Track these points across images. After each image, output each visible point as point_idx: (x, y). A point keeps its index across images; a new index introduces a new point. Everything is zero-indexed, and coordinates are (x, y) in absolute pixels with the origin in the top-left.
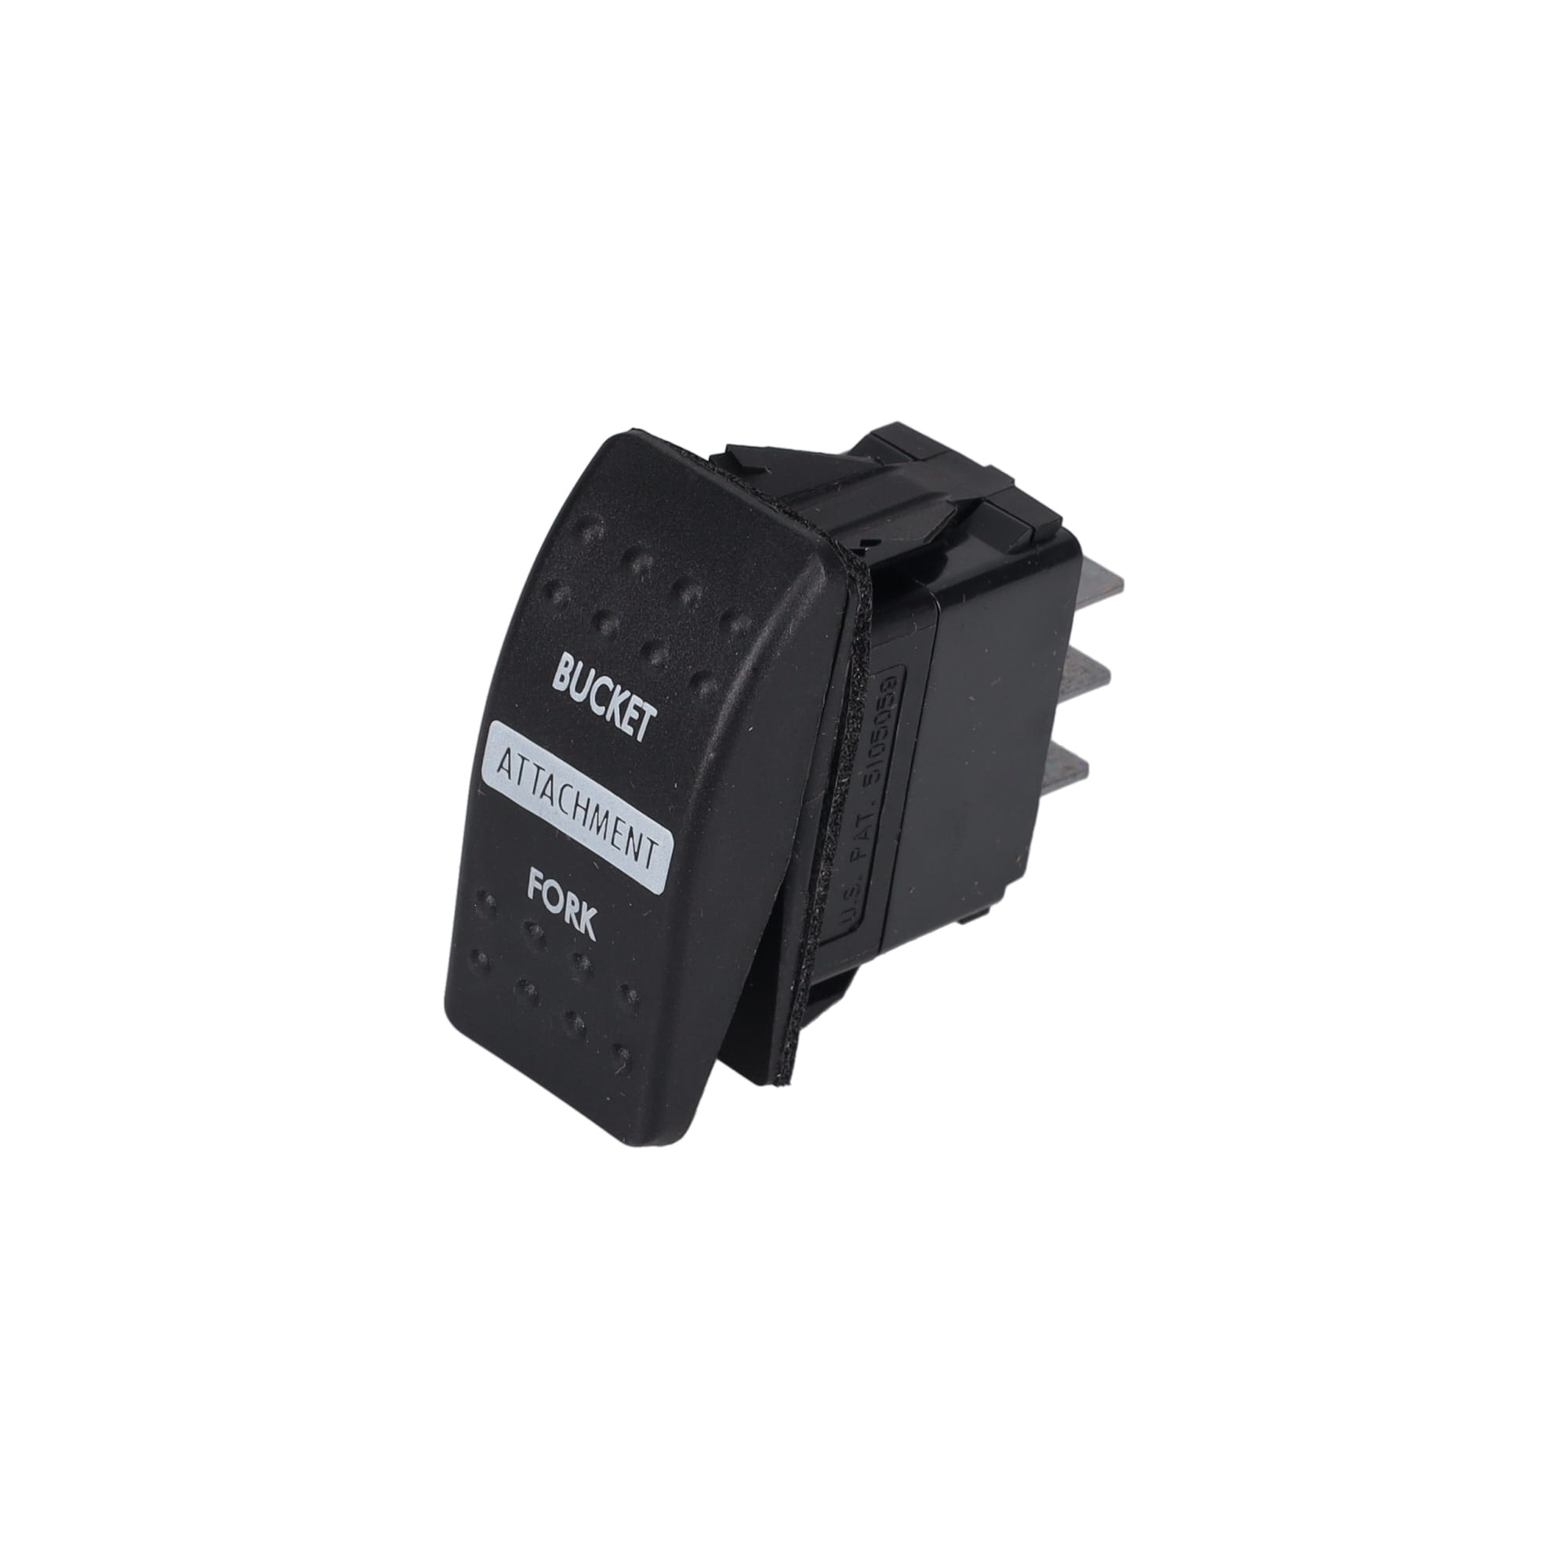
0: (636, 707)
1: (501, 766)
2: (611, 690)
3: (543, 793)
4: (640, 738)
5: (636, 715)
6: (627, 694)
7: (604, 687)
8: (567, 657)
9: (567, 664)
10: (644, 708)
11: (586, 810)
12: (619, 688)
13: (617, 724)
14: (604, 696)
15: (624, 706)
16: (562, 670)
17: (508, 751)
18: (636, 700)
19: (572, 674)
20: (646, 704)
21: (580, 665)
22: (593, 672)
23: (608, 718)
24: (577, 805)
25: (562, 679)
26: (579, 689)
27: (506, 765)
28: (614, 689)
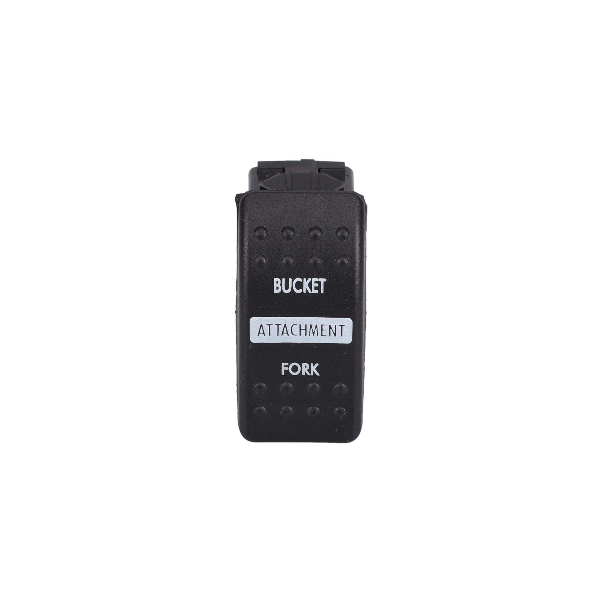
0: (316, 282)
1: (259, 333)
2: (301, 281)
3: (283, 333)
4: (322, 292)
5: (317, 285)
6: (309, 279)
7: (298, 283)
8: (276, 280)
9: (277, 282)
10: (319, 281)
11: (306, 329)
12: (305, 279)
13: (310, 292)
14: (300, 285)
15: (310, 285)
16: (276, 285)
17: (261, 326)
18: (314, 280)
19: (281, 285)
20: (320, 279)
21: (284, 280)
22: (290, 279)
23: (305, 292)
24: (300, 329)
25: (278, 288)
26: (287, 288)
27: (261, 331)
28: (303, 281)
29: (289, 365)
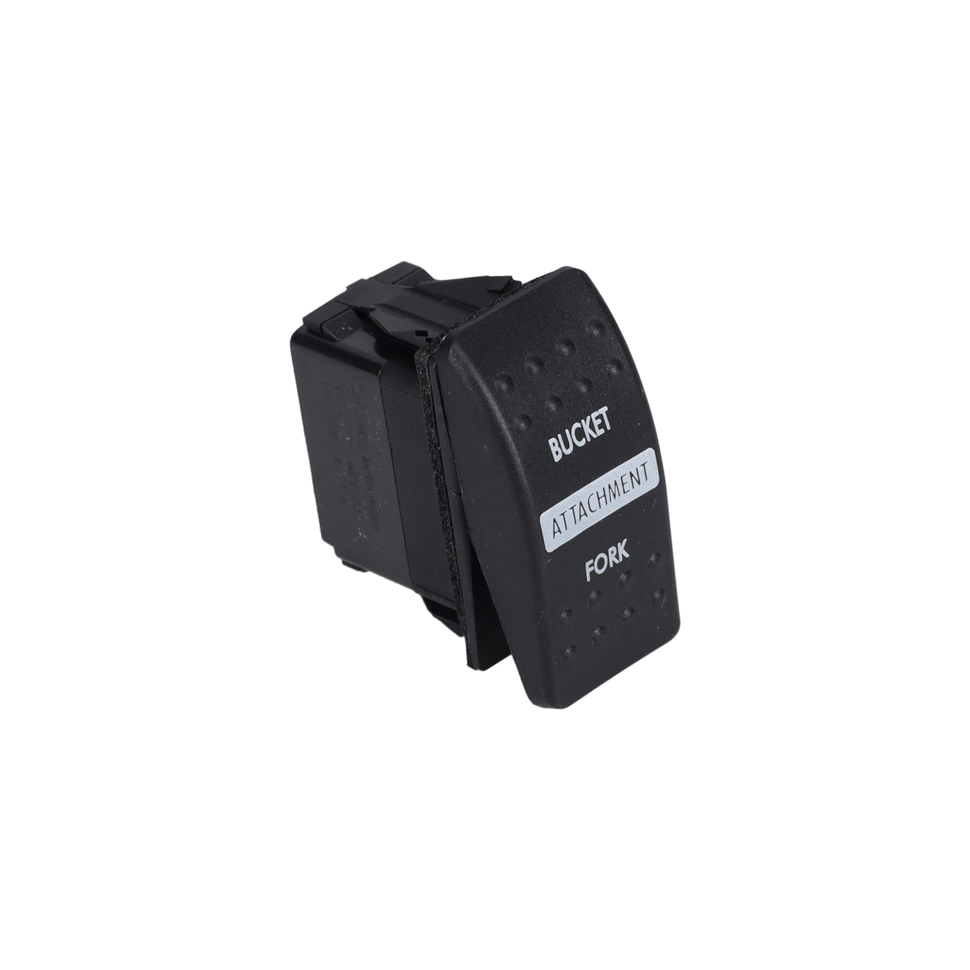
0: (597, 418)
1: (554, 533)
2: (580, 427)
3: (580, 516)
4: (609, 428)
5: (599, 421)
6: (588, 418)
7: (578, 430)
8: (552, 441)
9: (554, 444)
10: (600, 413)
11: (605, 495)
12: (583, 421)
13: (595, 436)
14: (580, 434)
15: (592, 426)
16: (554, 450)
17: (555, 521)
18: (595, 415)
19: (560, 446)
20: (599, 410)
21: (559, 436)
22: (567, 431)
23: (589, 440)
24: (599, 499)
25: (557, 453)
26: (567, 447)
27: (556, 530)
28: (582, 425)
29: (594, 561)
